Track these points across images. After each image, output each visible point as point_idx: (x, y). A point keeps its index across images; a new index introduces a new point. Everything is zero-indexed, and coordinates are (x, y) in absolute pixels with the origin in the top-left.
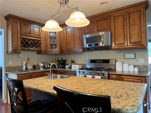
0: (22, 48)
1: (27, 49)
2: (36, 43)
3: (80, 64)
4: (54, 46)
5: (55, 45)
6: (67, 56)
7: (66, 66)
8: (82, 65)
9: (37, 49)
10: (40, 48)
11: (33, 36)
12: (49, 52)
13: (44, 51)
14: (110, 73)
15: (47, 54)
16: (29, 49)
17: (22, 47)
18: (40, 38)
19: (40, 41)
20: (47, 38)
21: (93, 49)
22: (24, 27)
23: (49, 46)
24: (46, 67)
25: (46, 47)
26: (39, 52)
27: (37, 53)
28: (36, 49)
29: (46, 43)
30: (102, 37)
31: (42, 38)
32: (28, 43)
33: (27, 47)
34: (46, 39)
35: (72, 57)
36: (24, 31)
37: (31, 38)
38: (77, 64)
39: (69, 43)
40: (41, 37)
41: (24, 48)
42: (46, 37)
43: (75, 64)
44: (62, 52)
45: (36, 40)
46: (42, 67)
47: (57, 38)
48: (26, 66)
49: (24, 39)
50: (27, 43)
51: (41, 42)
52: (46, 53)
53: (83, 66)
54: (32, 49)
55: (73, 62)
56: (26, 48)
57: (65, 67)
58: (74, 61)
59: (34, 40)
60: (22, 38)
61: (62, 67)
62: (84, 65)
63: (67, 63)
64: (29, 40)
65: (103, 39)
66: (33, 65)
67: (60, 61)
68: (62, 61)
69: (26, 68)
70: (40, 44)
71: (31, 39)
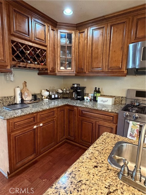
0: (14, 63)
1: (23, 64)
2: (38, 56)
7: (85, 98)
8: (115, 98)
9: (40, 67)
10: (45, 64)
12: (59, 72)
13: (50, 71)
16: (26, 65)
17: (13, 60)
18: (46, 46)
19: (45, 51)
20: (56, 47)
23: (59, 62)
24: (53, 97)
26: (43, 72)
27: (39, 74)
28: (38, 66)
29: (54, 56)
31: (49, 46)
32: (25, 53)
33: (23, 61)
34: (54, 48)
39: (97, 58)
40: (46, 44)
41: (17, 64)
42: (54, 45)
45: (38, 49)
46: (47, 98)
47: (73, 49)
48: (22, 97)
49: (17, 45)
51: (47, 54)
54: (32, 65)
55: (98, 91)
56: (21, 64)
59: (35, 49)
61: (79, 99)
62: (118, 97)
66: (33, 93)
69: (22, 100)
70: (45, 56)
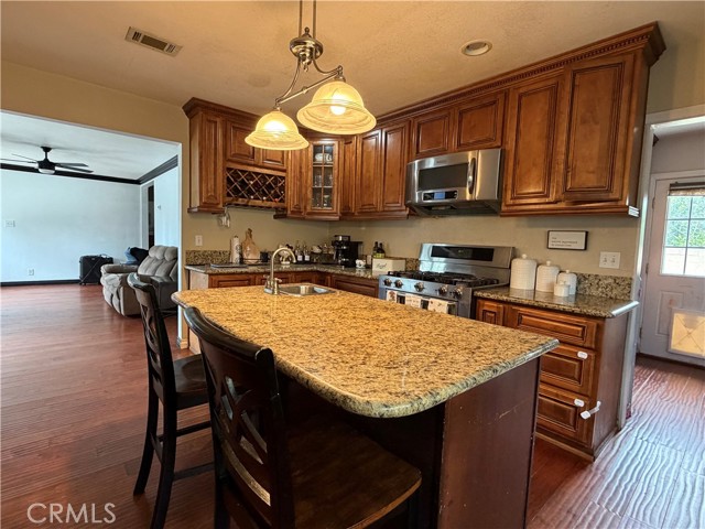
0: (230, 199)
1: (243, 201)
2: (269, 187)
3: (401, 259)
4: (326, 196)
5: (329, 192)
6: (363, 228)
7: (358, 262)
8: (407, 263)
9: (273, 204)
10: (282, 201)
11: (260, 164)
12: (309, 214)
13: (293, 212)
14: (479, 294)
15: (303, 219)
16: (248, 202)
17: (229, 195)
18: (284, 171)
19: (283, 178)
20: (303, 170)
21: (443, 208)
22: (235, 136)
23: (310, 195)
24: (300, 258)
25: (302, 197)
26: (281, 214)
27: (275, 217)
28: (269, 204)
29: (301, 186)
30: (470, 170)
31: (289, 171)
32: (247, 185)
33: (243, 197)
34: (301, 172)
35: (380, 234)
36: (234, 148)
37: (258, 170)
38: (390, 258)
39: (368, 187)
40: (285, 168)
41: (233, 200)
42: (301, 168)
43: (386, 257)
44: (346, 215)
45: (270, 176)
46: (287, 259)
47: (335, 172)
48: (241, 254)
49: (235, 173)
50: (243, 184)
51: (286, 183)
52: (299, 215)
53: (409, 264)
54: (258, 202)
55: (379, 249)
56: (240, 201)
57: (354, 265)
58: (385, 248)
59: (263, 176)
60: (229, 169)
61: (346, 265)
62: (412, 260)
63: (361, 251)
64: (250, 175)
65: (471, 178)
66: (263, 250)
67: (341, 244)
68: (348, 243)
69: (242, 260)
70: (282, 188)
71: (257, 174)
